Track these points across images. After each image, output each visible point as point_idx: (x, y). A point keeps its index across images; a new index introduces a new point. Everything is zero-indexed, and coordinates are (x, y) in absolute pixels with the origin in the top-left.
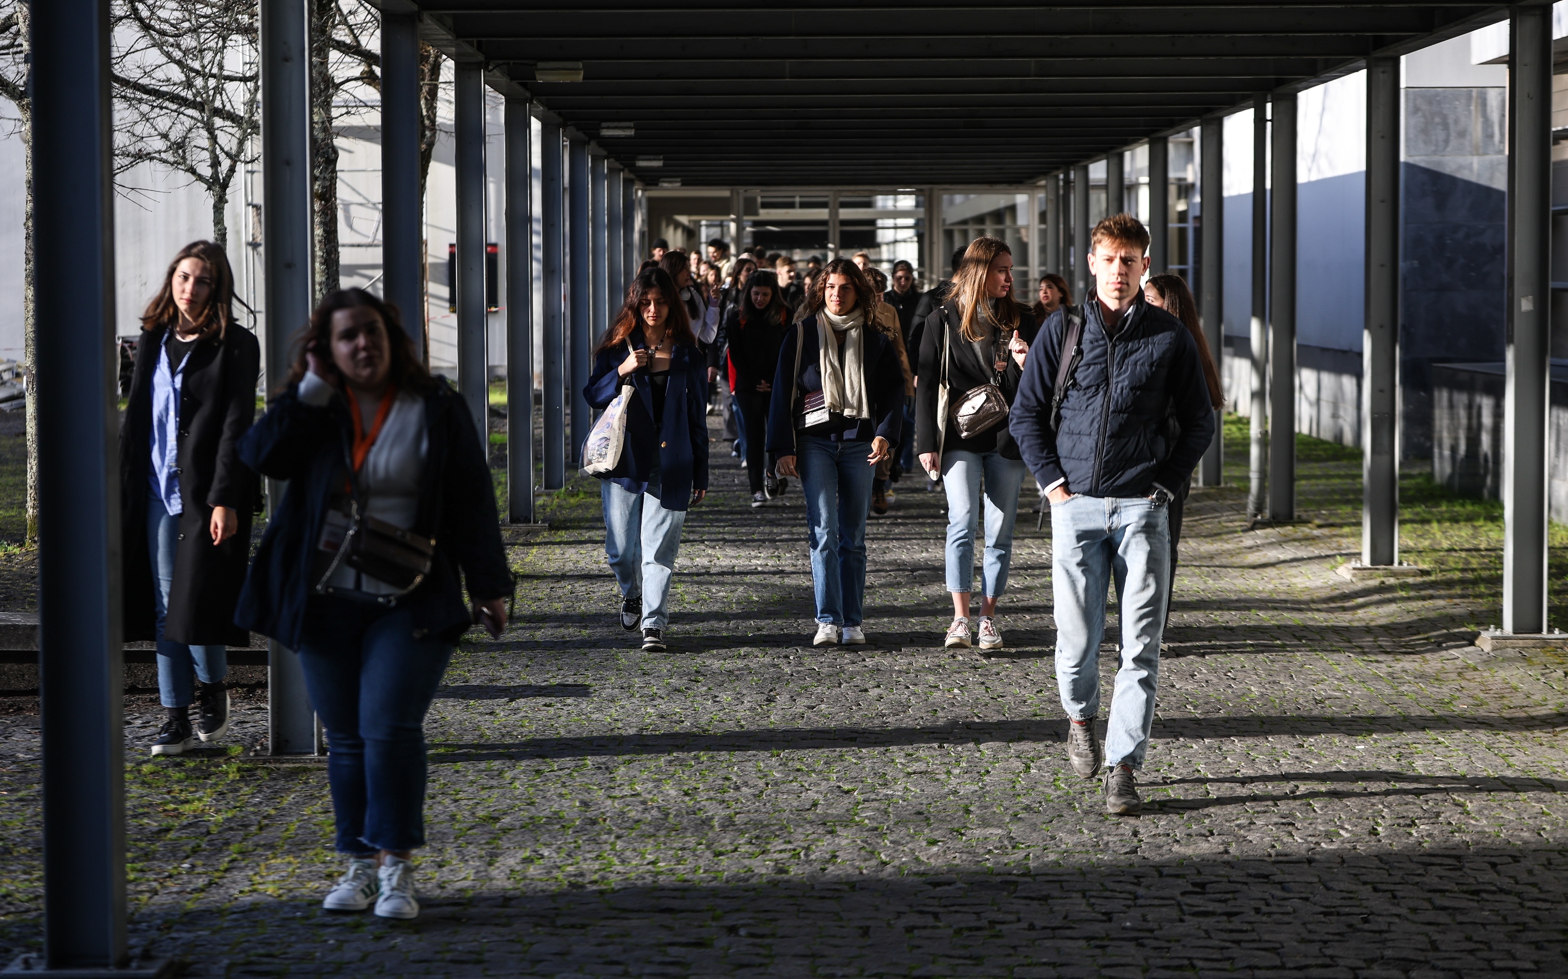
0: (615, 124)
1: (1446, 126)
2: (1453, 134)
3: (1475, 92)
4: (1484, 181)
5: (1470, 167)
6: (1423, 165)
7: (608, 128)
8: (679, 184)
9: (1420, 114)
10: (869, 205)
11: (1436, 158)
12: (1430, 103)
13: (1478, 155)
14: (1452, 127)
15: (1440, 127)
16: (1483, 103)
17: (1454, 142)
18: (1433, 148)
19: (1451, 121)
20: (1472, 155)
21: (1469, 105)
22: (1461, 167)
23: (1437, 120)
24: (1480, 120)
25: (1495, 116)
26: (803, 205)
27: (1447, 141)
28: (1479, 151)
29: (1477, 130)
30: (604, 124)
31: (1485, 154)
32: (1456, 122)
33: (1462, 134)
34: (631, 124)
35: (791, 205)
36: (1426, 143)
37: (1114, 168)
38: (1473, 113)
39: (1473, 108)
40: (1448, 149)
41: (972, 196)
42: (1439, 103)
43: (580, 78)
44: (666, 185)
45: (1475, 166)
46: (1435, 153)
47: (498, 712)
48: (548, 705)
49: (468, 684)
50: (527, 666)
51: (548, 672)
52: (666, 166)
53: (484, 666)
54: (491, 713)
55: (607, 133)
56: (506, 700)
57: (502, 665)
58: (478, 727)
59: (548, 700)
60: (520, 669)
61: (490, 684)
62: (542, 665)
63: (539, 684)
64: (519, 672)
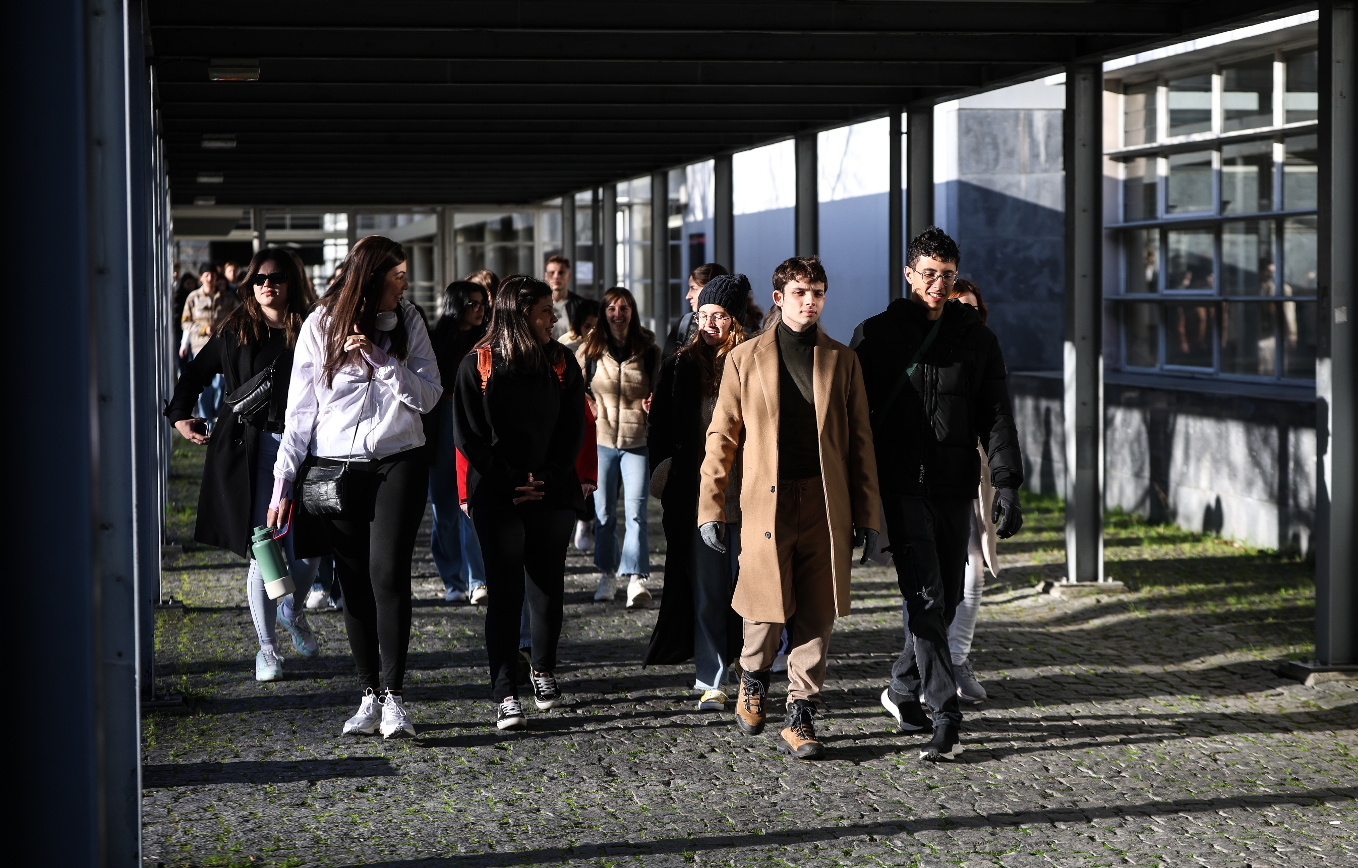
0: (217, 136)
1: (995, 146)
2: (1002, 154)
3: (1022, 115)
4: (1031, 199)
5: (1018, 185)
6: (975, 182)
7: (210, 140)
8: (212, 202)
9: (972, 134)
10: (319, 226)
11: (987, 176)
12: (981, 123)
13: (1026, 173)
14: (1001, 146)
15: (990, 147)
16: (1030, 124)
17: (1003, 161)
18: (984, 167)
19: (1000, 140)
20: (1020, 173)
21: (1016, 125)
22: (1009, 185)
23: (988, 140)
24: (1027, 140)
25: (1041, 136)
27: (996, 160)
28: (1028, 169)
29: (1024, 150)
30: (205, 136)
31: (1032, 172)
32: (1005, 142)
33: (1011, 153)
34: (233, 136)
36: (978, 162)
37: (658, 186)
38: (1021, 134)
39: (1020, 129)
40: (999, 167)
41: (417, 217)
42: (989, 124)
43: (252, 77)
44: (200, 203)
45: (1023, 184)
46: (986, 171)
47: (309, 801)
48: (361, 790)
49: (242, 759)
50: (294, 732)
51: (324, 740)
52: (224, 183)
53: (244, 734)
54: (303, 804)
55: (207, 144)
56: (304, 783)
57: (263, 731)
58: (303, 825)
59: (354, 782)
60: (288, 737)
61: (268, 759)
62: (309, 730)
63: (324, 758)
64: (288, 740)
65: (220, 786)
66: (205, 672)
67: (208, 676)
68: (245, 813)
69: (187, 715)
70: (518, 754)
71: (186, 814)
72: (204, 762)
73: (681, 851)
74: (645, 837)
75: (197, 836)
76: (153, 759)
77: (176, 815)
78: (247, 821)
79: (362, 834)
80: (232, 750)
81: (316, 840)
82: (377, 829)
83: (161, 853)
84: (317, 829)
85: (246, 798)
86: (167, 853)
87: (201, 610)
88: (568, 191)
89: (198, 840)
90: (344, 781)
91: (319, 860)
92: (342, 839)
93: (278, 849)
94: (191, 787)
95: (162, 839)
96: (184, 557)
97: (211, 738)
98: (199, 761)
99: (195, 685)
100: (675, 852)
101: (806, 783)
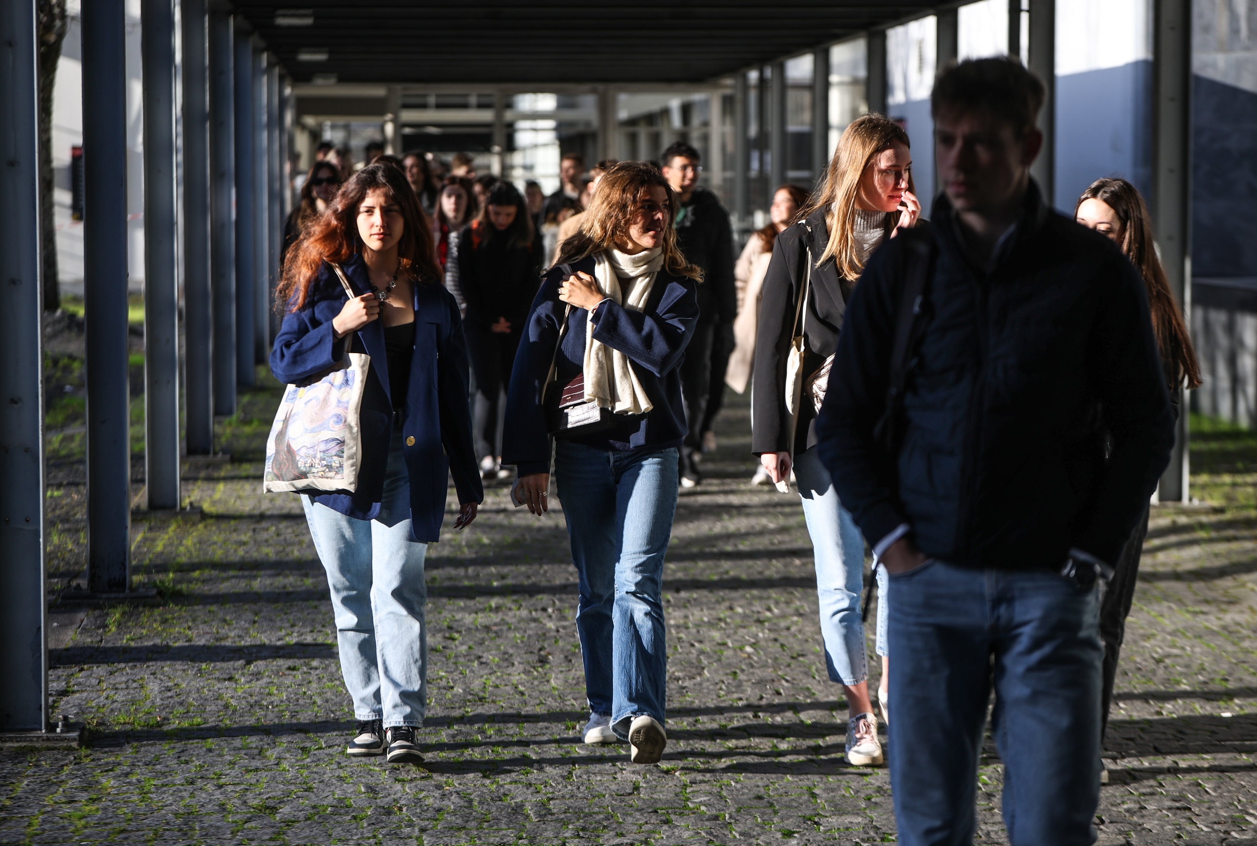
0: (292, 12)
2: (1197, 29)
4: (1230, 81)
5: (1214, 65)
7: (284, 16)
8: (334, 81)
13: (1224, 51)
14: (1195, 21)
17: (1198, 38)
20: (1219, 51)
22: (1208, 65)
24: (1225, 13)
25: (1241, 10)
26: (440, 106)
28: (1224, 47)
29: (1222, 24)
30: (279, 12)
31: (1231, 50)
32: (1200, 15)
33: (1207, 29)
34: (309, 11)
35: (424, 106)
37: (820, 65)
38: (1218, 7)
44: (320, 82)
45: (1221, 64)
47: (237, 677)
48: (293, 669)
49: (192, 643)
50: (255, 622)
51: (280, 629)
52: (329, 60)
53: (205, 622)
54: (230, 679)
55: (282, 21)
56: (241, 662)
57: (225, 621)
58: (220, 695)
59: (290, 663)
60: (247, 625)
61: (218, 644)
62: (271, 620)
63: (273, 643)
64: (246, 629)
65: (159, 663)
66: (194, 570)
67: (196, 574)
68: (170, 684)
69: (158, 606)
70: (462, 644)
71: (114, 685)
72: (154, 645)
73: (565, 721)
74: (540, 710)
75: (116, 701)
76: (107, 642)
77: (104, 685)
78: (170, 690)
79: (272, 702)
80: (187, 636)
81: (226, 707)
82: (288, 700)
83: (78, 713)
84: (232, 697)
85: (179, 673)
86: (83, 713)
87: (221, 517)
88: (737, 68)
89: (115, 704)
90: (280, 662)
91: (221, 721)
92: (251, 706)
93: (188, 712)
94: (130, 664)
95: (84, 703)
96: (229, 467)
97: (173, 626)
98: (151, 643)
99: (180, 582)
100: (559, 722)
101: (728, 671)
